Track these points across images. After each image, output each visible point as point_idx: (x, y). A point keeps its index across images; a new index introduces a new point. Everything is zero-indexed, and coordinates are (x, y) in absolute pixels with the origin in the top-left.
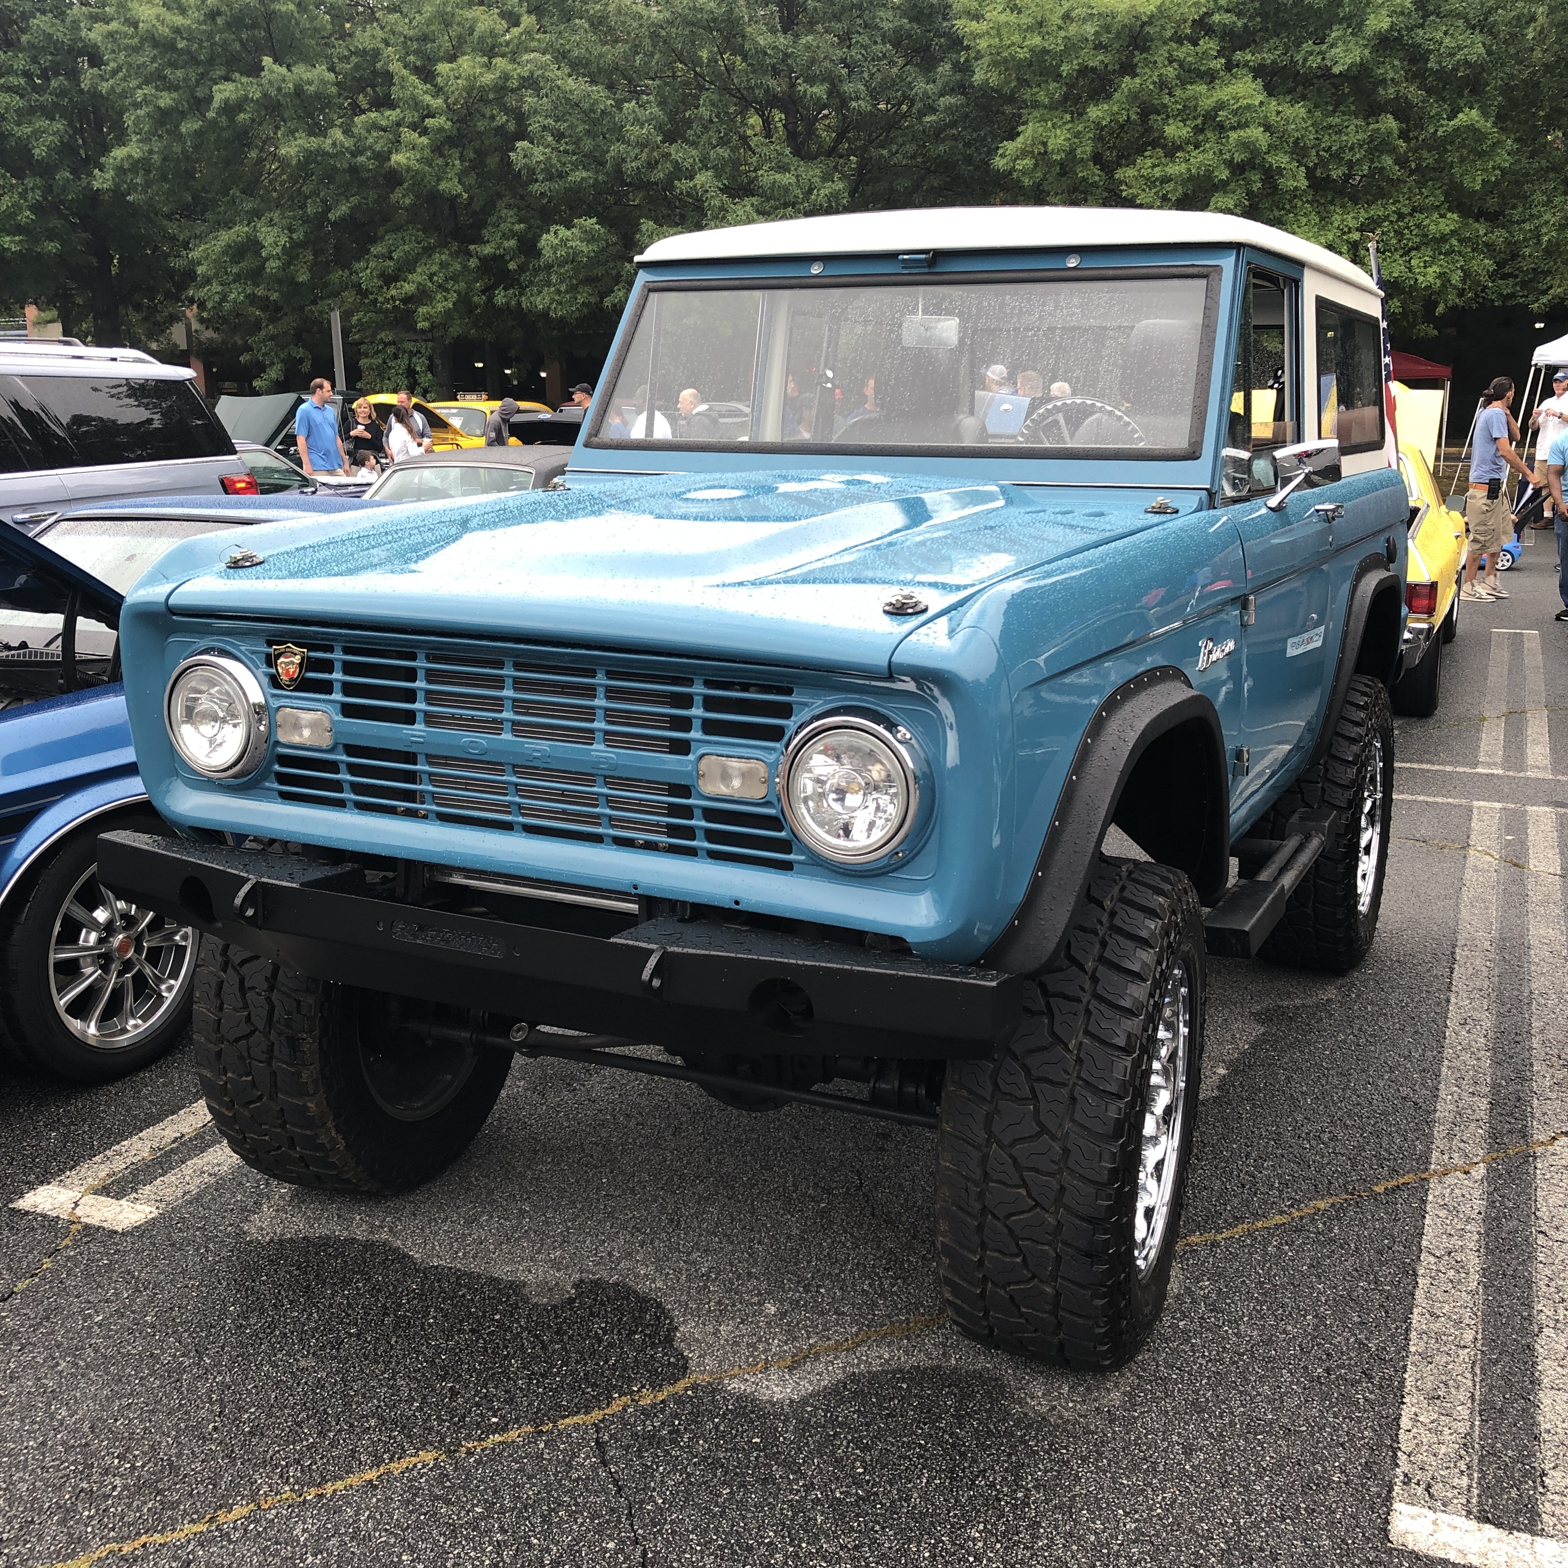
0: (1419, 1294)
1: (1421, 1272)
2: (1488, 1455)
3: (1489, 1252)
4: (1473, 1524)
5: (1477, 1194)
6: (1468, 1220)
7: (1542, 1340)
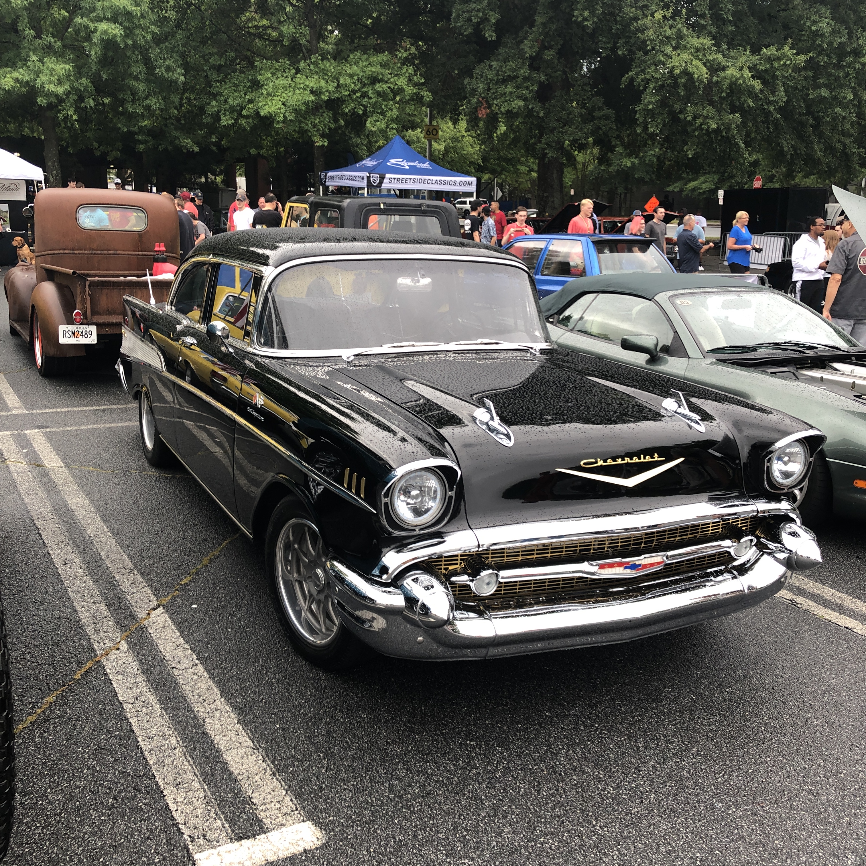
0: (135, 729)
1: (129, 716)
2: (221, 802)
3: (156, 689)
4: (236, 844)
5: (130, 660)
6: (135, 676)
7: (208, 727)
